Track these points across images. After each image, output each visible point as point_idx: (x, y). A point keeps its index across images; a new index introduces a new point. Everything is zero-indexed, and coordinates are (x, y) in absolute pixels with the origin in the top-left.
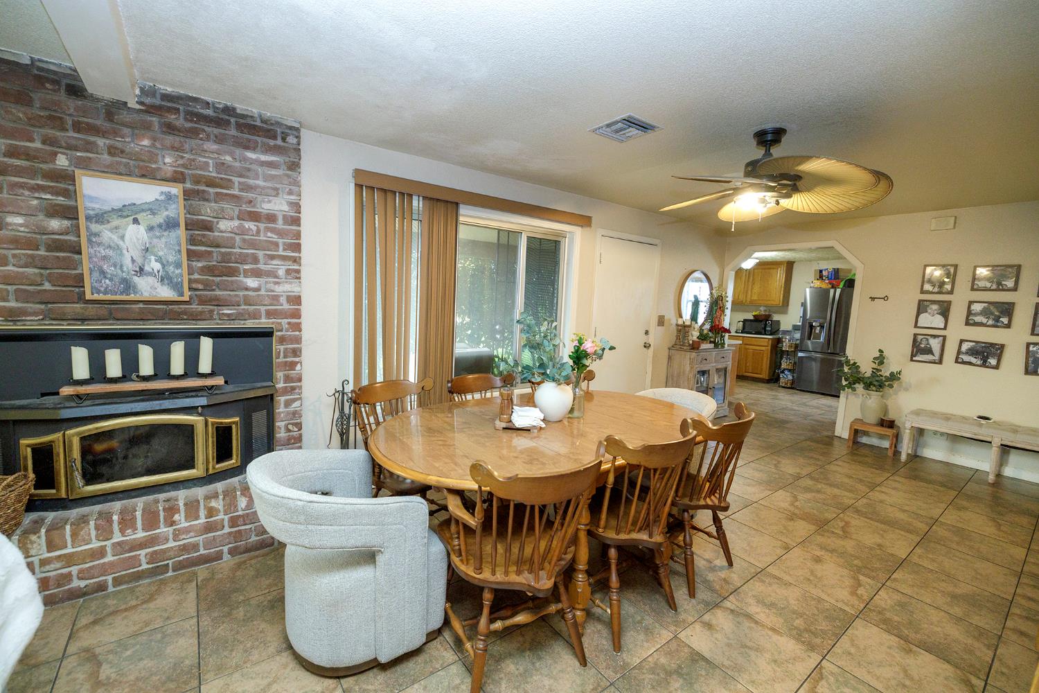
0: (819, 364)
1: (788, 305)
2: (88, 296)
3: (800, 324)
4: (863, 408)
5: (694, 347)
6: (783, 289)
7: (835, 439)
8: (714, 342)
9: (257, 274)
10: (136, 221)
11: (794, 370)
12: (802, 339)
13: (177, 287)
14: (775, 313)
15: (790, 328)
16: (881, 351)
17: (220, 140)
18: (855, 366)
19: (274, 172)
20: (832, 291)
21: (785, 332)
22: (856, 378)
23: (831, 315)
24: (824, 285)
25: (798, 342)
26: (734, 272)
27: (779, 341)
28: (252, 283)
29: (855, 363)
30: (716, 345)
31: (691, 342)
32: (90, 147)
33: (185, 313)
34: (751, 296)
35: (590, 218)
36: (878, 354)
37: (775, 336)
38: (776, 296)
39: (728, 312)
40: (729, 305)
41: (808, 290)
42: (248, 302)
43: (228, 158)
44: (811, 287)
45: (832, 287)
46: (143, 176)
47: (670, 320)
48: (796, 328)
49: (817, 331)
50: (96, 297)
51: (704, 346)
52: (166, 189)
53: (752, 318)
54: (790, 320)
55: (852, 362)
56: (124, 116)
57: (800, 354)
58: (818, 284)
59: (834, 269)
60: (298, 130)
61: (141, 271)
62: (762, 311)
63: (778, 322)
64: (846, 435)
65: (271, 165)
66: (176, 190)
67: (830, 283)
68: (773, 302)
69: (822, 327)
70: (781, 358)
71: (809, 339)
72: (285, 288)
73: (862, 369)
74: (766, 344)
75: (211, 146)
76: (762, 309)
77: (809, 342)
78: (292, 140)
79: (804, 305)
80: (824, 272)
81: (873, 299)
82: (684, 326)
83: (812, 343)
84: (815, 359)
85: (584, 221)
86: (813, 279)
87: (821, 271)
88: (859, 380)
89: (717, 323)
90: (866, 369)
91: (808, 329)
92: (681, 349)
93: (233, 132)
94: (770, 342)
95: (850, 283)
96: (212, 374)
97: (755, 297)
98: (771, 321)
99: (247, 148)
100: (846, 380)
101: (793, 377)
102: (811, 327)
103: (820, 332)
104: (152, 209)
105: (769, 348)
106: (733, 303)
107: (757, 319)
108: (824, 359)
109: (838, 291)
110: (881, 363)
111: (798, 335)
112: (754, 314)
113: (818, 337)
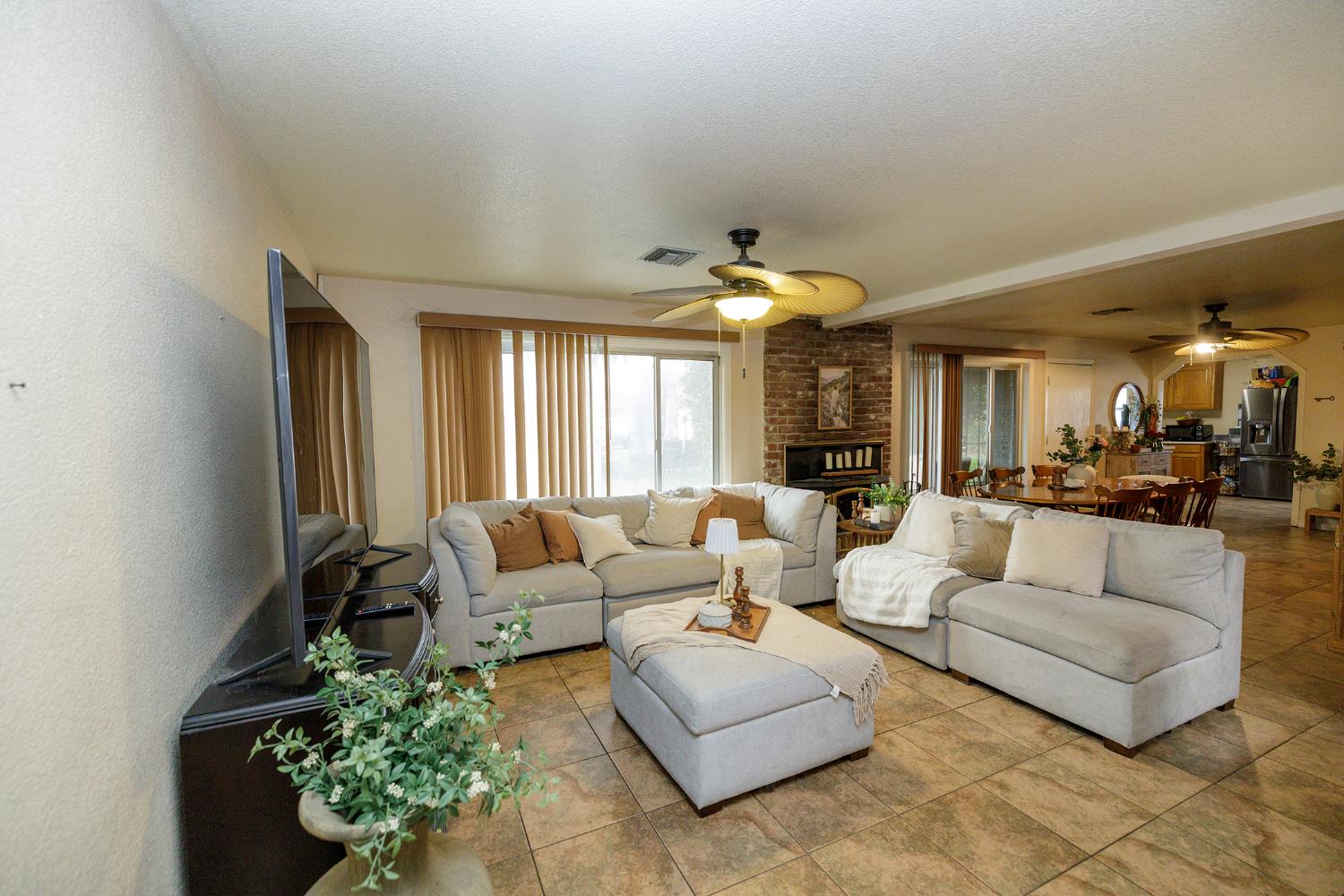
0: (1267, 469)
1: (1221, 408)
2: (819, 428)
3: (1240, 427)
4: (1318, 496)
5: (1134, 450)
6: (1213, 391)
7: (1292, 529)
8: (1151, 446)
9: (874, 411)
10: (836, 388)
11: (1237, 476)
12: (1243, 444)
13: (848, 423)
14: (1203, 417)
15: (1226, 432)
16: (1329, 445)
17: (862, 339)
18: (1305, 460)
19: (882, 353)
20: (1276, 392)
21: (1220, 437)
22: (1308, 472)
23: (1277, 417)
24: (1267, 385)
25: (1239, 446)
26: (1163, 382)
27: (1215, 446)
28: (872, 416)
29: (1305, 457)
30: (1154, 450)
31: (1130, 447)
32: (821, 354)
33: (848, 435)
34: (1174, 400)
35: (1044, 352)
36: (1328, 448)
37: (1208, 442)
38: (1205, 397)
39: (1161, 418)
40: (1161, 412)
41: (1245, 391)
42: (871, 427)
43: (865, 349)
44: (1249, 388)
45: (1276, 387)
46: (836, 365)
47: (1105, 428)
48: (1234, 432)
49: (1262, 434)
50: (823, 428)
51: (1143, 450)
52: (845, 370)
53: (1176, 424)
54: (1226, 423)
55: (1301, 456)
56: (832, 336)
57: (1242, 459)
58: (1257, 384)
59: (1277, 367)
60: (891, 326)
61: (836, 414)
62: (1189, 415)
63: (1211, 427)
64: (1302, 524)
65: (881, 348)
66: (849, 369)
67: (1273, 383)
68: (1202, 406)
69: (1267, 429)
70: (1219, 465)
71: (1253, 441)
72: (884, 419)
73: (1313, 462)
74: (1198, 451)
75: (859, 344)
76: (1188, 413)
77: (1252, 445)
78: (889, 333)
79: (1242, 406)
80: (1264, 372)
81: (1318, 400)
82: (1121, 434)
83: (1256, 446)
84: (1262, 463)
85: (1041, 355)
86: (1251, 379)
87: (1260, 370)
88: (1311, 473)
89: (1152, 429)
90: (1317, 461)
91: (1249, 431)
92: (1120, 454)
93: (867, 334)
94: (1203, 448)
95: (1295, 382)
96: (871, 468)
97: (1178, 402)
98: (1202, 426)
99: (872, 341)
100: (1297, 473)
101: (1236, 484)
102: (1254, 429)
103: (1266, 435)
104: (840, 381)
105: (1203, 454)
106: (1164, 410)
107: (1182, 425)
108: (1273, 462)
109: (1284, 391)
110: (1332, 455)
111: (1237, 440)
112: (1178, 419)
113: (1264, 439)
